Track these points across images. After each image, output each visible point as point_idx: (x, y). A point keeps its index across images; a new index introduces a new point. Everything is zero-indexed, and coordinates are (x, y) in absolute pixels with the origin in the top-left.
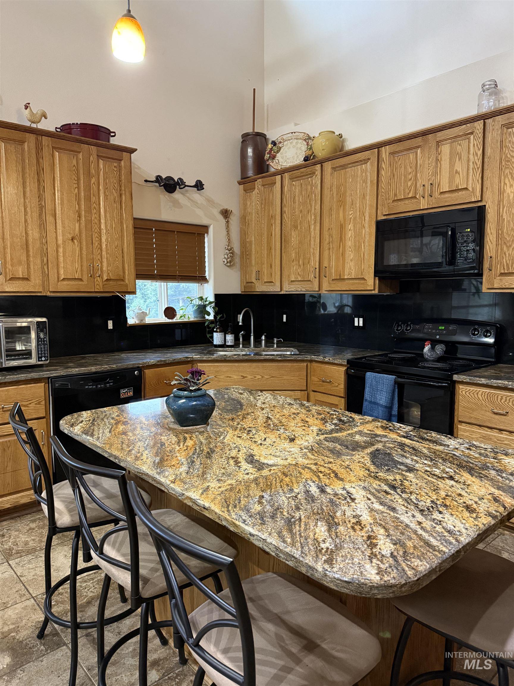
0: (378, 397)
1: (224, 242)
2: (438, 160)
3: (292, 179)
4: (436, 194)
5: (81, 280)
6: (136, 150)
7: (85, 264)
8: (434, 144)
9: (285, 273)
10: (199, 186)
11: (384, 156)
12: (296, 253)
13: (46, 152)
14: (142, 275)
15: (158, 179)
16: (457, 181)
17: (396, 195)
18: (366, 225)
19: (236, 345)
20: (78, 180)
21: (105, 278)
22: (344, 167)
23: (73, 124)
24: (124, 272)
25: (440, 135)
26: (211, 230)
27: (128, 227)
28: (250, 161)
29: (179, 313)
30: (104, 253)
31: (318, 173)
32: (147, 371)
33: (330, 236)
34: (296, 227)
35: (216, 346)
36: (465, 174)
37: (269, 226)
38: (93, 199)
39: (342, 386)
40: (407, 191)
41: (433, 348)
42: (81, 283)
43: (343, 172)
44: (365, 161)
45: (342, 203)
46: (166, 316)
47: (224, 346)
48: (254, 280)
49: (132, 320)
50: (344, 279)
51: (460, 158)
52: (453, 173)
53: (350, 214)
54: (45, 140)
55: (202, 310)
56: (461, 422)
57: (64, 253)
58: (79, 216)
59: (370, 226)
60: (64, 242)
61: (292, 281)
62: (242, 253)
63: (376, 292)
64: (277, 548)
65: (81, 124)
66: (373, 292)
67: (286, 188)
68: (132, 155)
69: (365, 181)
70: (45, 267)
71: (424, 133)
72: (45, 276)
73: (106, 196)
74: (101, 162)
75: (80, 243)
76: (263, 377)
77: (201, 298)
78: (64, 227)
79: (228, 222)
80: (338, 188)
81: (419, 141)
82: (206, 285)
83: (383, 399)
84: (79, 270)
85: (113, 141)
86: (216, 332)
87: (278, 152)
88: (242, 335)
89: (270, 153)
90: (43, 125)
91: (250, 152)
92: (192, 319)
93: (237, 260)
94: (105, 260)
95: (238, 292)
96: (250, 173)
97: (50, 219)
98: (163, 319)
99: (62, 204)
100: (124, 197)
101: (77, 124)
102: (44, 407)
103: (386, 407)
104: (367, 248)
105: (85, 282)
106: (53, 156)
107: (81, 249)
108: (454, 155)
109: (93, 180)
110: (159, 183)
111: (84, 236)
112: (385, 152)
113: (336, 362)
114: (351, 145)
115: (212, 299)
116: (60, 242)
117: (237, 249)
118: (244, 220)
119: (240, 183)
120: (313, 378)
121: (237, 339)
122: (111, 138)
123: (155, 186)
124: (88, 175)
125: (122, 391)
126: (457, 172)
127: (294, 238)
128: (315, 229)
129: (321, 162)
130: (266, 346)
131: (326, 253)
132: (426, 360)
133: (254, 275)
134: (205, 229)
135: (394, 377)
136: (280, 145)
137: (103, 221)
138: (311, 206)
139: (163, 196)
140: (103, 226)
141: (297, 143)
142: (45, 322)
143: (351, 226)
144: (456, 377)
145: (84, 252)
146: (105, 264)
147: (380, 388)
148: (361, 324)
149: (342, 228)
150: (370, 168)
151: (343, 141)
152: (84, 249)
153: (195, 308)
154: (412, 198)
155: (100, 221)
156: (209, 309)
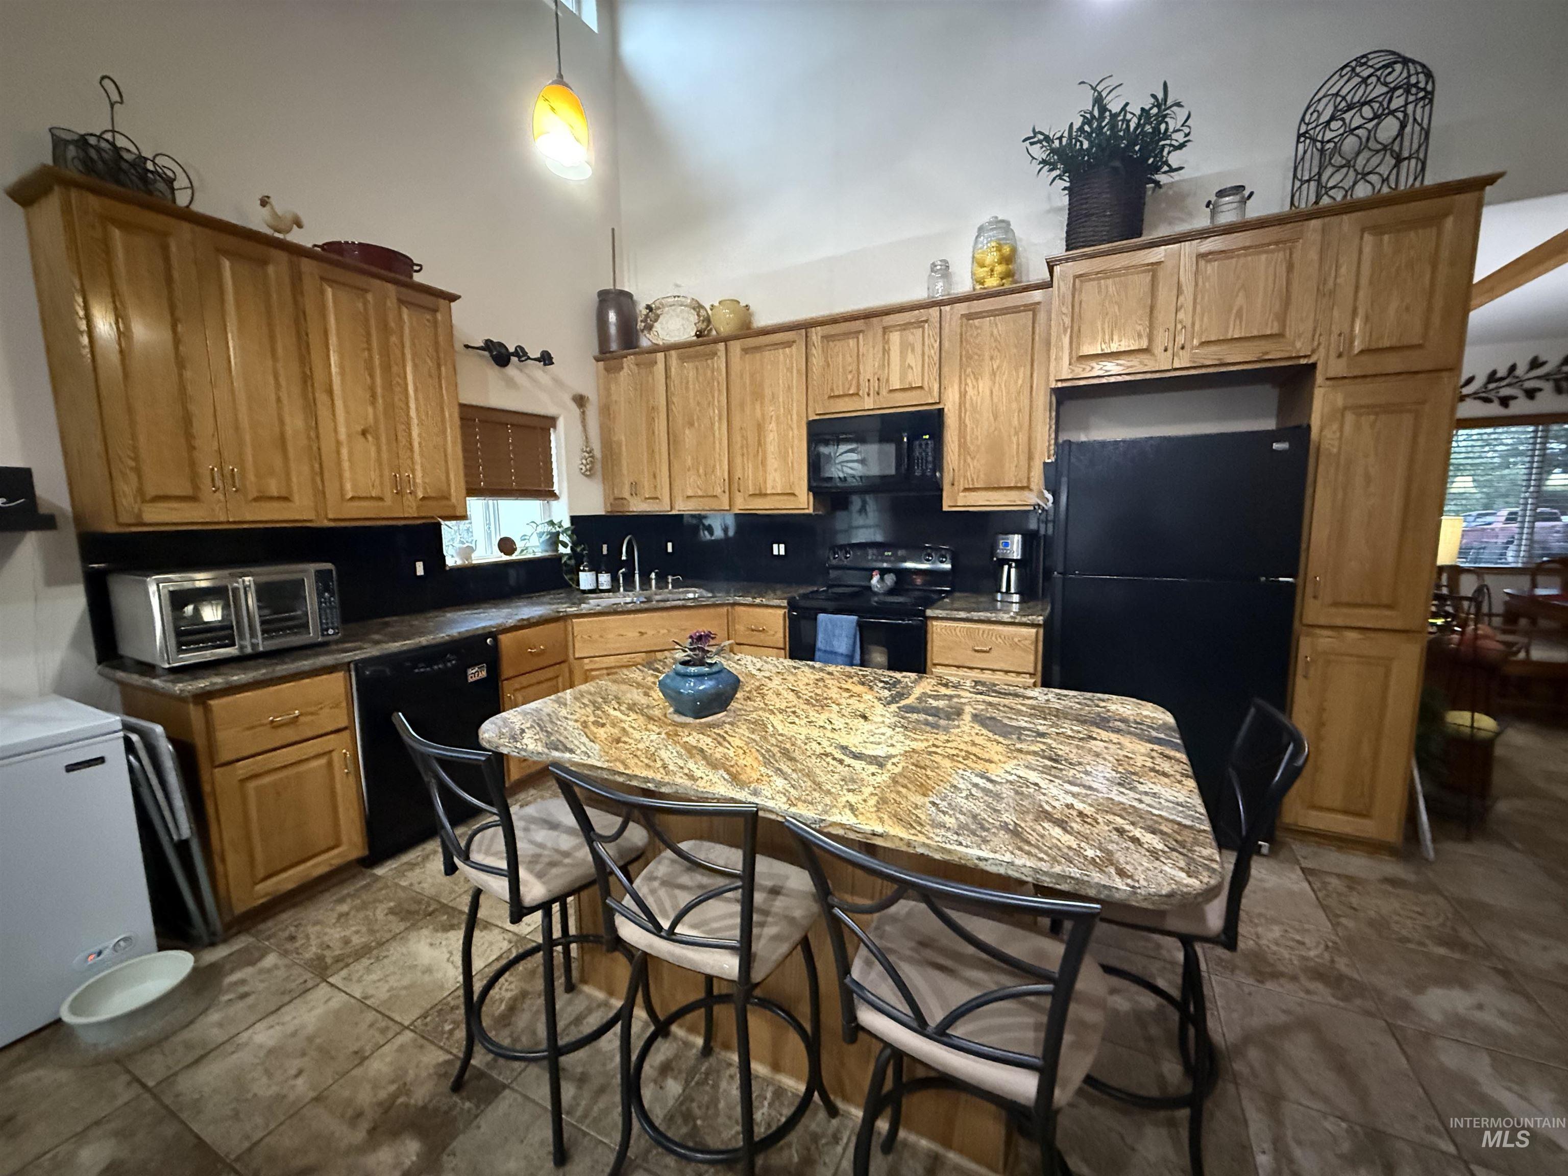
0: (835, 643)
1: (579, 442)
2: (886, 351)
3: (682, 359)
4: (884, 392)
5: (381, 499)
6: (459, 297)
7: (386, 472)
8: (880, 331)
9: (677, 484)
10: (546, 359)
11: (814, 338)
12: (693, 458)
13: (309, 285)
14: (473, 492)
15: (489, 346)
16: (910, 377)
17: (832, 390)
18: (795, 426)
19: (614, 589)
20: (368, 334)
21: (420, 495)
22: (758, 349)
23: (347, 243)
24: (449, 485)
25: (889, 320)
26: (561, 423)
27: (452, 416)
28: (613, 330)
29: (519, 545)
30: (417, 457)
31: (722, 353)
32: (503, 638)
33: (744, 437)
34: (691, 424)
35: (584, 592)
36: (920, 369)
37: (651, 421)
38: (395, 369)
39: (781, 634)
40: (847, 386)
41: (882, 579)
42: (381, 504)
43: (758, 356)
44: (789, 344)
45: (758, 395)
46: (501, 551)
47: (596, 591)
48: (626, 495)
49: (452, 560)
50: (766, 495)
51: (913, 350)
52: (905, 368)
53: (771, 410)
54: (307, 265)
55: (554, 541)
56: (935, 665)
57: (351, 454)
58: (374, 396)
59: (799, 427)
60: (349, 436)
61: (688, 497)
62: (604, 457)
63: (811, 511)
64: (1036, 871)
65: (360, 244)
66: (806, 511)
67: (673, 370)
68: (452, 304)
69: (790, 370)
70: (318, 479)
71: (868, 315)
72: (320, 494)
73: (415, 366)
74: (405, 311)
75: (377, 438)
76: (669, 631)
77: (551, 523)
78: (347, 412)
79: (583, 413)
80: (752, 376)
81: (859, 325)
82: (554, 503)
83: (842, 645)
84: (377, 482)
85: (417, 278)
86: (584, 571)
87: (656, 321)
88: (623, 574)
89: (644, 321)
90: (295, 237)
91: (612, 317)
92: (539, 555)
93: (598, 466)
94: (418, 468)
95: (601, 511)
96: (614, 346)
97: (322, 397)
98: (498, 557)
99: (342, 373)
100: (443, 369)
101: (353, 243)
102: (345, 711)
103: (847, 656)
104: (796, 455)
105: (388, 501)
106: (322, 293)
107: (379, 451)
108: (906, 347)
109: (394, 339)
110: (491, 352)
111: (382, 427)
112: (816, 334)
113: (771, 603)
114: (762, 320)
115: (567, 524)
116: (343, 436)
117: (597, 453)
118: (606, 410)
119: (597, 360)
120: (737, 627)
121: (614, 579)
122: (415, 274)
123: (483, 356)
124: (385, 328)
125: (471, 671)
126: (910, 367)
127: (689, 437)
128: (720, 428)
129: (726, 340)
130: (657, 587)
131: (738, 460)
132: (876, 594)
133: (627, 487)
134: (551, 421)
135: (855, 618)
136: (659, 312)
137: (412, 405)
138: (713, 397)
139: (492, 372)
140: (413, 413)
141: (682, 311)
142: (331, 571)
143: (773, 426)
144: (929, 612)
145: (385, 456)
146: (419, 474)
147: (837, 632)
148: (782, 552)
149: (760, 428)
150: (796, 352)
151: (751, 315)
152: (384, 448)
153: (545, 537)
154: (852, 395)
155: (407, 404)
156: (563, 538)
